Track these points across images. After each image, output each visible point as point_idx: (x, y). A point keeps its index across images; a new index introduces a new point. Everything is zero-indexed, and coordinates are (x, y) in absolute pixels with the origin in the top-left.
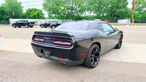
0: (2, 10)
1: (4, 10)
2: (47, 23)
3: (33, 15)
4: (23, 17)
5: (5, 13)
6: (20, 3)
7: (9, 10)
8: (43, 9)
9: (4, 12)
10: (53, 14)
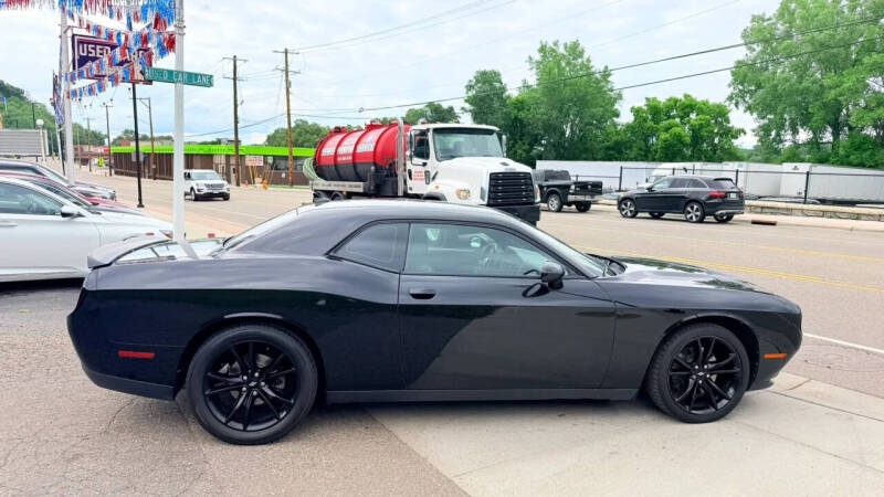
0: (516, 118)
1: (522, 115)
2: (662, 187)
3: (664, 136)
4: (608, 148)
5: (525, 130)
6: (606, 74)
7: (545, 117)
8: (730, 98)
9: (523, 126)
10: (795, 132)
